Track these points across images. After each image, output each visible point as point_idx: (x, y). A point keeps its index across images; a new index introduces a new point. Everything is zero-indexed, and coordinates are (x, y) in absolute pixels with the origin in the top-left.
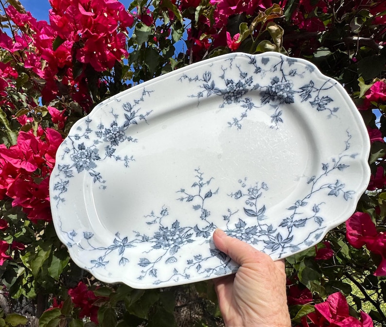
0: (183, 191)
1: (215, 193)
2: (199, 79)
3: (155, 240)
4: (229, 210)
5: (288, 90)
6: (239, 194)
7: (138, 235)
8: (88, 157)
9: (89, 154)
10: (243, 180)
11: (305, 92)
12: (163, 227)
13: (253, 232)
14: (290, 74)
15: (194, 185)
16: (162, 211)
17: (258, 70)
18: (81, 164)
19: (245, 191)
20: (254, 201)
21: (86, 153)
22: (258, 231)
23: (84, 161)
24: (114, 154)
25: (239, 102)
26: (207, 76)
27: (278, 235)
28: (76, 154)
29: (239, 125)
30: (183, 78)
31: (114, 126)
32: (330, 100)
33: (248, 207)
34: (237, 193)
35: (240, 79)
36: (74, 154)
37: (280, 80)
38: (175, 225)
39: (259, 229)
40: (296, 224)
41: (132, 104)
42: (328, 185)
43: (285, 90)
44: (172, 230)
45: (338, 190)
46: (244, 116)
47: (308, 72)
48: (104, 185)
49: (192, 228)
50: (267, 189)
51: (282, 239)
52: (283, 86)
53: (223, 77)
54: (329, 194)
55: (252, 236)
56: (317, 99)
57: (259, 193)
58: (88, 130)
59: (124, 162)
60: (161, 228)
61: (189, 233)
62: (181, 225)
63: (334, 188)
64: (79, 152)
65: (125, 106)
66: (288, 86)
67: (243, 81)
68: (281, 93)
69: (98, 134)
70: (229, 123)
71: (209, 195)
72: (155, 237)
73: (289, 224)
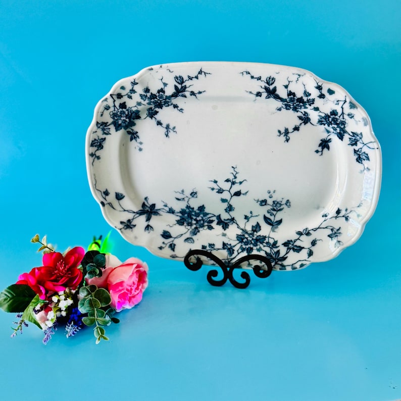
0: (216, 182)
1: (243, 194)
2: (262, 79)
3: (180, 215)
4: (251, 212)
5: (342, 127)
6: (264, 203)
7: (166, 206)
8: (128, 117)
9: (130, 113)
10: (272, 192)
11: (354, 138)
12: (190, 207)
13: (261, 241)
14: (349, 115)
15: (227, 181)
16: (192, 193)
17: (322, 96)
18: (120, 122)
19: (270, 201)
20: (274, 213)
21: (127, 112)
22: (265, 241)
23: (124, 120)
24: (156, 116)
25: (297, 112)
26: (270, 81)
27: (278, 251)
28: (116, 112)
29: (288, 138)
30: (245, 73)
31: (161, 93)
32: (368, 159)
33: (268, 215)
34: (263, 201)
35: (303, 95)
36: (114, 112)
37: (339, 115)
38: (202, 208)
39: (267, 240)
40: (295, 248)
41: (185, 78)
42: (332, 228)
43: (340, 125)
44: (197, 211)
45: (335, 236)
46: (296, 129)
47: (362, 123)
48: (141, 146)
49: (215, 216)
50: (289, 206)
51: (279, 255)
52: (339, 121)
53: (286, 87)
54: (329, 236)
55: (259, 244)
56: (360, 150)
57: (282, 207)
58: (133, 91)
59: (165, 130)
60: (188, 207)
61: (211, 219)
62: (207, 210)
63: (334, 233)
64: (119, 111)
65: (176, 78)
66: (343, 123)
67: (305, 99)
68: (336, 126)
69: (142, 97)
70: (279, 132)
71: (238, 194)
72: (180, 212)
73: (290, 246)
